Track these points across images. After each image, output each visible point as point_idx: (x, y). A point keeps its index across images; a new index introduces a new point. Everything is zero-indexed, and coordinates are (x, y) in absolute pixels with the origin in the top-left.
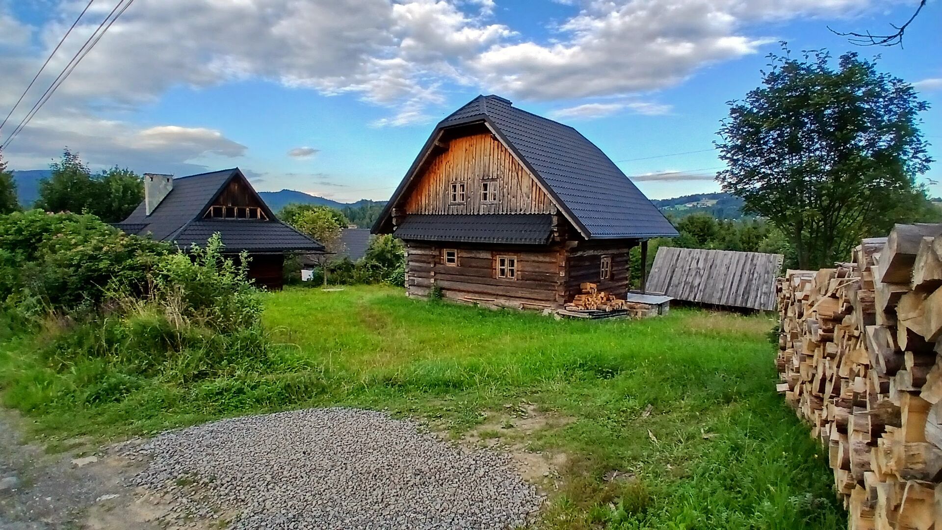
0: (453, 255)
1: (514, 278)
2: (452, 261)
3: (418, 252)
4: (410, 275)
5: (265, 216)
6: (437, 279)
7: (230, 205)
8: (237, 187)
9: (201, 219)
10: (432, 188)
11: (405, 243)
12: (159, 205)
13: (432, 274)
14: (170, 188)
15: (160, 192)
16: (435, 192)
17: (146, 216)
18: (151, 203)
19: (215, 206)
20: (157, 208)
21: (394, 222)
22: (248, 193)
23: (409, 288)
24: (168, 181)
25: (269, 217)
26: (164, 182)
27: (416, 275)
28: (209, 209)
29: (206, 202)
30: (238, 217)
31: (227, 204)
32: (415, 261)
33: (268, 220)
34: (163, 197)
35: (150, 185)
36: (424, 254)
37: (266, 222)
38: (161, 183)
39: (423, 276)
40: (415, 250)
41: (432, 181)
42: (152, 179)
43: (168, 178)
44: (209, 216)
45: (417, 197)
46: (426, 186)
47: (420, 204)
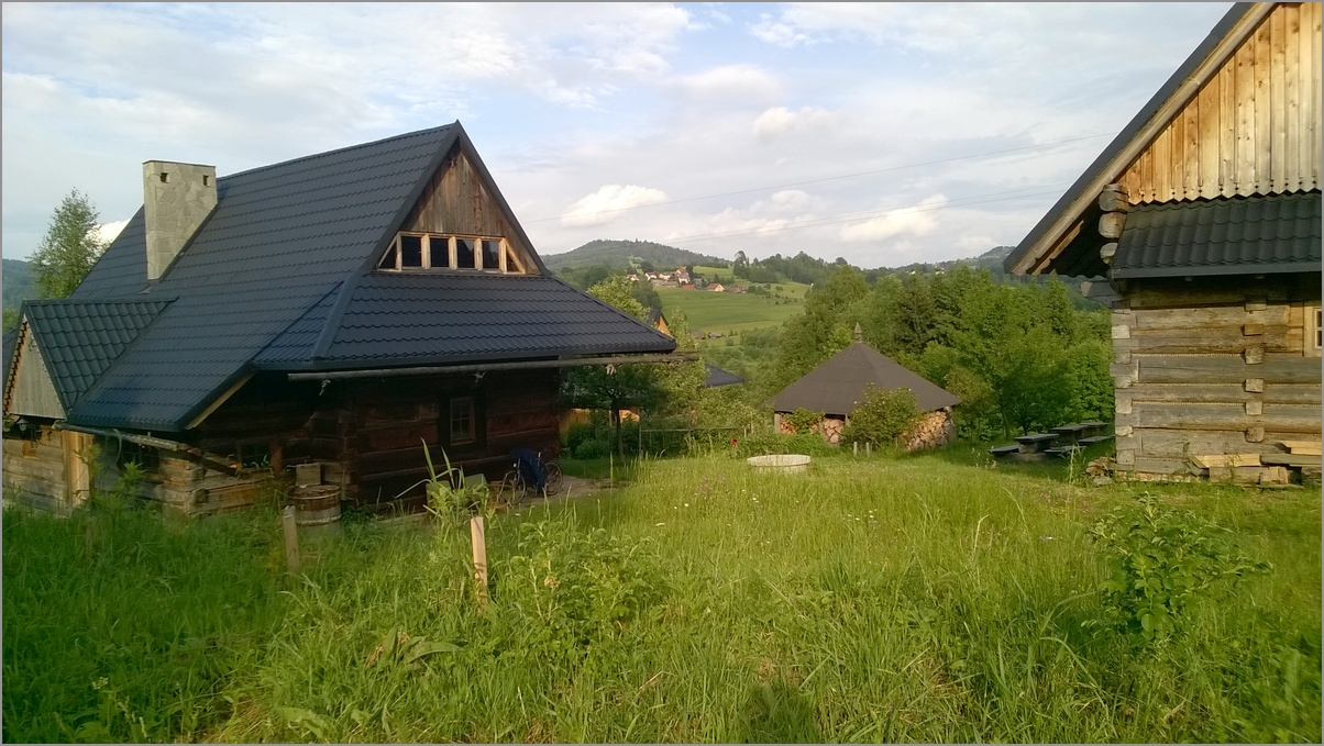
3: (1179, 320)
4: (1141, 397)
5: (517, 262)
6: (1270, 402)
7: (440, 230)
8: (454, 178)
9: (375, 268)
10: (1247, 111)
11: (1117, 298)
12: (185, 249)
13: (1255, 385)
14: (211, 201)
15: (187, 213)
16: (1264, 122)
17: (149, 284)
18: (163, 244)
19: (405, 233)
20: (178, 258)
21: (1108, 227)
22: (480, 197)
23: (1135, 439)
24: (205, 183)
25: (526, 265)
26: (196, 186)
27: (1169, 397)
28: (395, 244)
29: (387, 220)
30: (459, 265)
31: (434, 227)
32: (1162, 350)
33: (523, 272)
34: (193, 228)
35: (160, 194)
36: (1207, 326)
37: (523, 278)
38: (188, 189)
39: (1208, 396)
40: (1166, 315)
41: (1248, 89)
42: (164, 177)
43: (204, 173)
44: (391, 262)
45: (1179, 147)
46: (1225, 110)
47: (1193, 167)
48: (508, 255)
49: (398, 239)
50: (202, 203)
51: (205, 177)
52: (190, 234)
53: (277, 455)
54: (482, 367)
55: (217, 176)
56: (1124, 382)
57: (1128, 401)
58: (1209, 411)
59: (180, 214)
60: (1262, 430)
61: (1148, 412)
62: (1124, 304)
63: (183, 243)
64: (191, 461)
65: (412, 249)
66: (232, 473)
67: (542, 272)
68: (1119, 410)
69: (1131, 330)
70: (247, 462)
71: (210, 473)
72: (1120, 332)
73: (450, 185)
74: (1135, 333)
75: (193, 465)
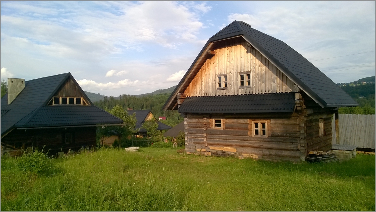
0: (220, 122)
1: (266, 136)
2: (220, 126)
3: (194, 121)
4: (189, 136)
5: (86, 103)
6: (208, 138)
7: (64, 96)
8: (69, 85)
9: (47, 104)
10: (203, 79)
11: (185, 116)
12: (16, 98)
13: (205, 135)
14: (23, 87)
15: (17, 89)
16: (206, 82)
17: (8, 105)
18: (11, 97)
19: (55, 97)
20: (15, 100)
21: (179, 102)
22: (76, 88)
23: (188, 145)
24: (22, 83)
25: (88, 103)
26: (20, 83)
27: (193, 137)
28: (52, 99)
29: (50, 94)
30: (69, 104)
31: (63, 95)
32: (192, 127)
33: (87, 105)
34: (19, 93)
35: (11, 85)
36: (198, 122)
37: (88, 106)
38: (18, 84)
39: (199, 137)
40: (192, 120)
41: (203, 75)
42: (12, 81)
43: (22, 81)
44: (51, 103)
45: (193, 86)
46: (200, 79)
47: (195, 90)
48: (83, 100)
49: (53, 98)
50: (21, 87)
51: (22, 82)
52: (18, 94)
53: (24, 145)
54: (67, 127)
55: (25, 81)
56: (186, 133)
57: (187, 137)
58: (199, 140)
59: (16, 90)
60: (206, 144)
61: (190, 140)
62: (186, 117)
63: (16, 96)
64: (3, 146)
65: (57, 101)
66: (13, 149)
67: (92, 105)
68: (185, 139)
69: (187, 123)
70: (16, 147)
71: (7, 148)
72: (185, 123)
73: (67, 86)
74: (188, 123)
75: (3, 147)
